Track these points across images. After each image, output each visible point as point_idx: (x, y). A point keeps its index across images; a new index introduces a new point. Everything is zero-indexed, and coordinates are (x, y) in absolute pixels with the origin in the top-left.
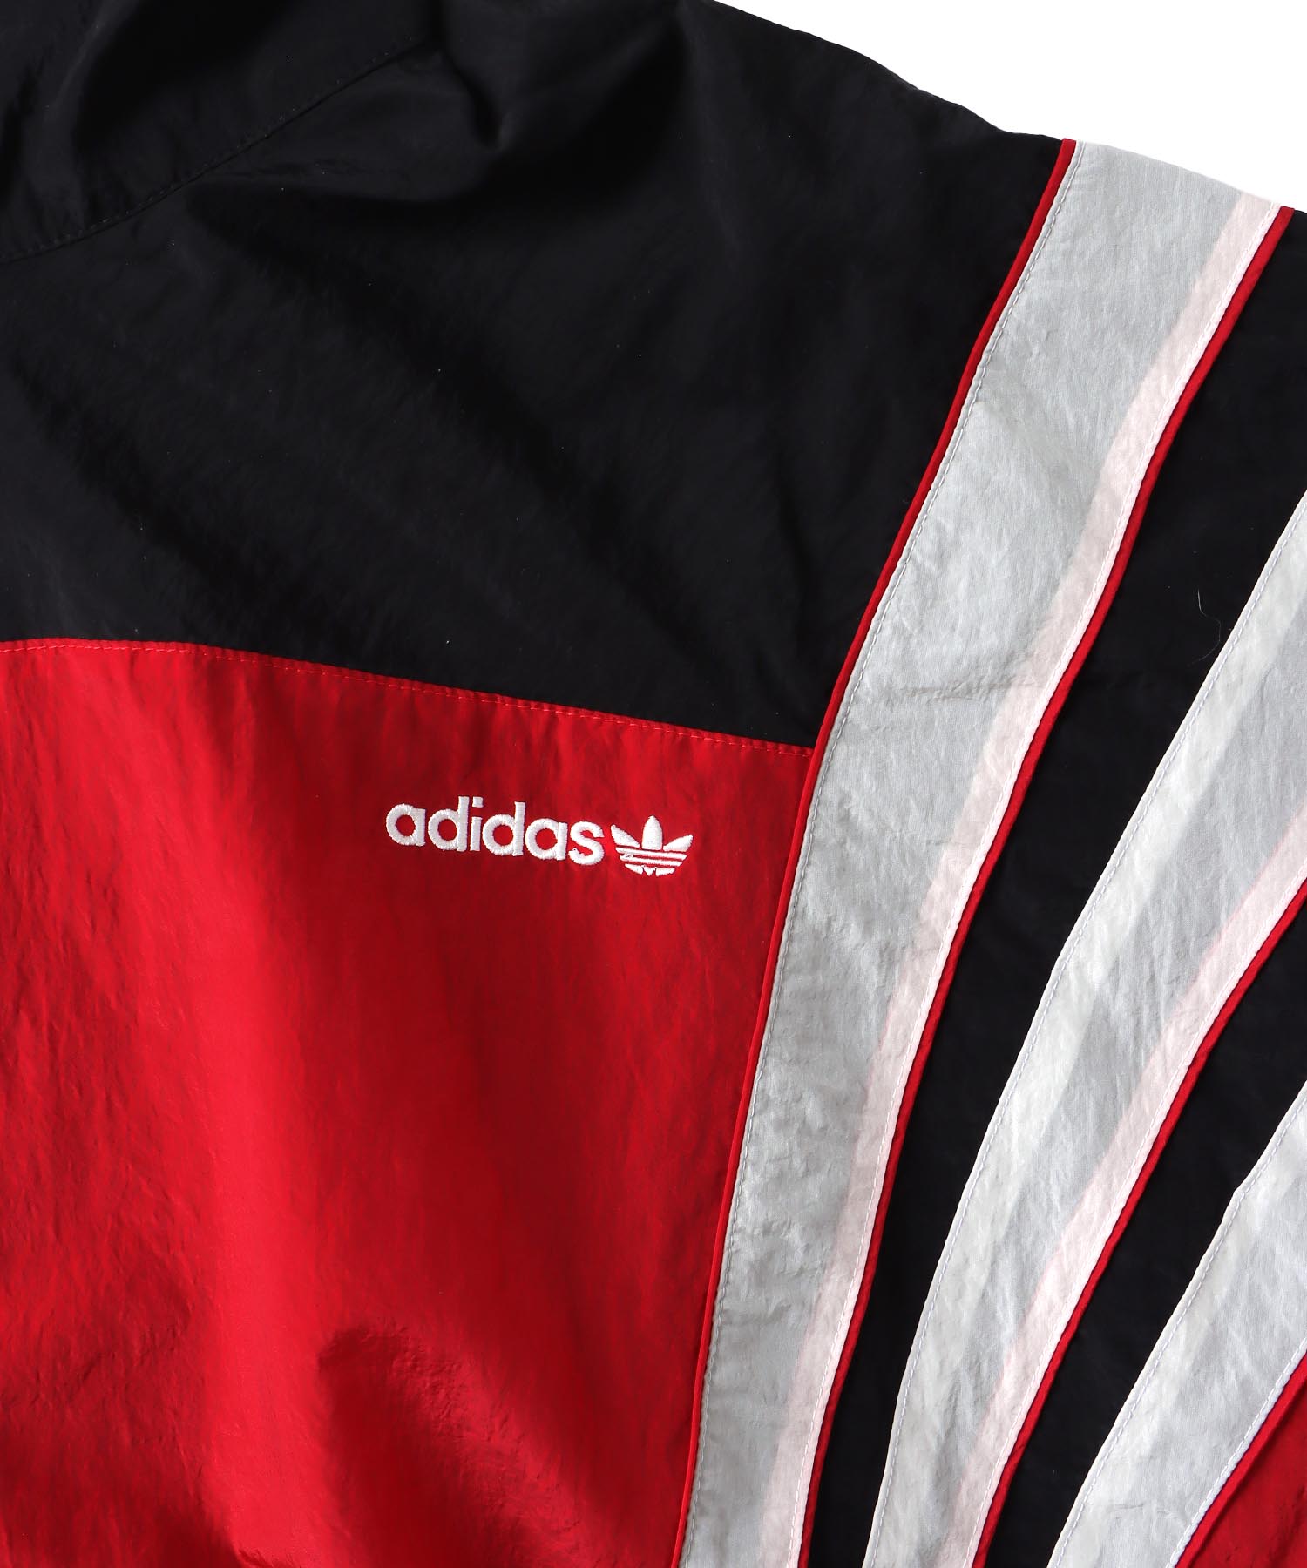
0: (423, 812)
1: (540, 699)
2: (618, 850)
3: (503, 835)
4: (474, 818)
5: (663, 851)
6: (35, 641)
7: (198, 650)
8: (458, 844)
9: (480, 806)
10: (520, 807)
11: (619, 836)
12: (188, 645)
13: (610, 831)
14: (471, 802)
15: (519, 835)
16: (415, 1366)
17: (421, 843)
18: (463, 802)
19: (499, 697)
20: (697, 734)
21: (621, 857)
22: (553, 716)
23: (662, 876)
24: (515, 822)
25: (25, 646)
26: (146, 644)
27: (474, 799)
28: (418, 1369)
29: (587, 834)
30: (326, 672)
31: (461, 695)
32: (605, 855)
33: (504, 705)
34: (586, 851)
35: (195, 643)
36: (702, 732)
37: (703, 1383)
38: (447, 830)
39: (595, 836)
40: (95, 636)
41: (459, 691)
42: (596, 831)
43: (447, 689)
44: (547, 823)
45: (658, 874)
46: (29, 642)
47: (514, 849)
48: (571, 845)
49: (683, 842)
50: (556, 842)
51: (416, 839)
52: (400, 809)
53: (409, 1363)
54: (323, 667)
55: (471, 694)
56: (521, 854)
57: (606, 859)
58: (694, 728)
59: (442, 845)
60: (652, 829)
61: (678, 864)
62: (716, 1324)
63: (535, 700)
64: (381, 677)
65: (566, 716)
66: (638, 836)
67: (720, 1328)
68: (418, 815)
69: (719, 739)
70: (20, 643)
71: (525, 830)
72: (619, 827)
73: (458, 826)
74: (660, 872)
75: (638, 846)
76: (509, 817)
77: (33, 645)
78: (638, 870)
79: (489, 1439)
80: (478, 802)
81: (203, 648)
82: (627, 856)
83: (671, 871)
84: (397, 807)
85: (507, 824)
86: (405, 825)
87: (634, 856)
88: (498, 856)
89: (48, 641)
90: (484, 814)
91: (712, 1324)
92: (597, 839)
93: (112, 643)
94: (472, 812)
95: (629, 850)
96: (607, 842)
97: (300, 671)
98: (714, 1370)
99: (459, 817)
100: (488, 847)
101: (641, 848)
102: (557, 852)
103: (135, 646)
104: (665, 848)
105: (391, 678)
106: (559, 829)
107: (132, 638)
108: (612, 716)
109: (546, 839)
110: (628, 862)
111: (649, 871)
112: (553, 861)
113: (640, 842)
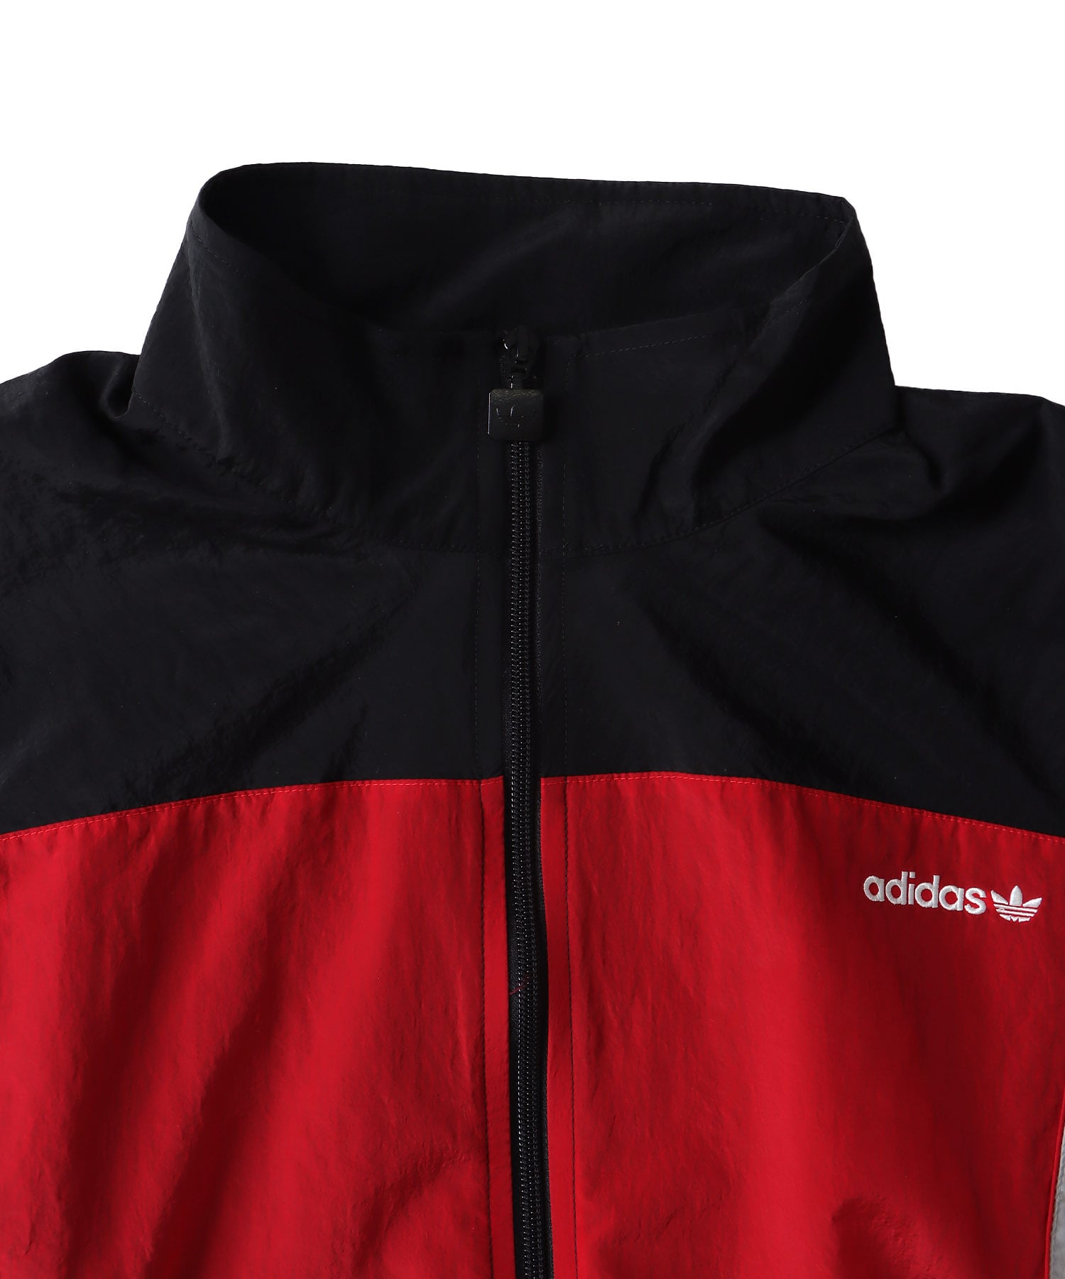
0: (883, 880)
1: (949, 813)
2: (995, 905)
3: (926, 895)
4: (910, 885)
5: (1023, 907)
6: (656, 773)
7: (763, 783)
8: (901, 900)
9: (914, 877)
10: (936, 878)
11: (996, 898)
12: (758, 780)
13: (991, 896)
14: (909, 875)
15: (935, 895)
16: (886, 1222)
17: (882, 900)
18: (904, 874)
19: (925, 812)
20: (1044, 837)
21: (997, 910)
22: (956, 825)
23: (1022, 922)
24: (932, 887)
25: (649, 776)
26: (731, 779)
27: (911, 873)
28: (888, 1224)
29: (976, 895)
30: (832, 796)
31: (904, 810)
32: (987, 909)
33: (928, 816)
34: (976, 906)
35: (761, 778)
36: (1046, 836)
37: (1050, 1238)
38: (896, 892)
39: (981, 896)
40: (697, 772)
41: (903, 808)
42: (982, 894)
43: (897, 807)
44: (952, 888)
45: (1020, 921)
46: (651, 774)
47: (932, 903)
48: (966, 902)
49: (1036, 902)
50: (957, 899)
51: (879, 897)
52: (872, 879)
53: (883, 1220)
54: (830, 793)
55: (910, 810)
56: (937, 906)
57: (987, 910)
58: (1041, 833)
59: (893, 901)
60: (1016, 894)
61: (1032, 915)
62: (1057, 1200)
63: (946, 814)
64: (861, 799)
65: (964, 824)
66: (1007, 898)
67: (1059, 1203)
68: (879, 882)
69: (1056, 840)
70: (645, 774)
71: (939, 892)
72: (997, 892)
73: (901, 888)
74: (1021, 920)
75: (1007, 904)
76: (930, 884)
77: (655, 776)
78: (1008, 918)
79: (928, 1270)
80: (912, 875)
81: (766, 781)
82: (1001, 909)
83: (1028, 919)
84: (870, 877)
85: (929, 888)
86: (874, 889)
87: (1005, 910)
88: (924, 908)
89: (663, 773)
90: (916, 882)
91: (1054, 1201)
92: (982, 899)
93: (709, 777)
94: (909, 881)
95: (1001, 906)
96: (988, 901)
97: (816, 795)
98: (1056, 1230)
99: (901, 883)
100: (918, 902)
101: (1008, 905)
102: (957, 906)
103: (724, 780)
104: (1024, 905)
105: (866, 800)
106: (958, 892)
107: (723, 775)
108: (992, 825)
109: (951, 898)
110: (1001, 913)
111: (1015, 919)
112: (955, 911)
113: (1008, 901)
